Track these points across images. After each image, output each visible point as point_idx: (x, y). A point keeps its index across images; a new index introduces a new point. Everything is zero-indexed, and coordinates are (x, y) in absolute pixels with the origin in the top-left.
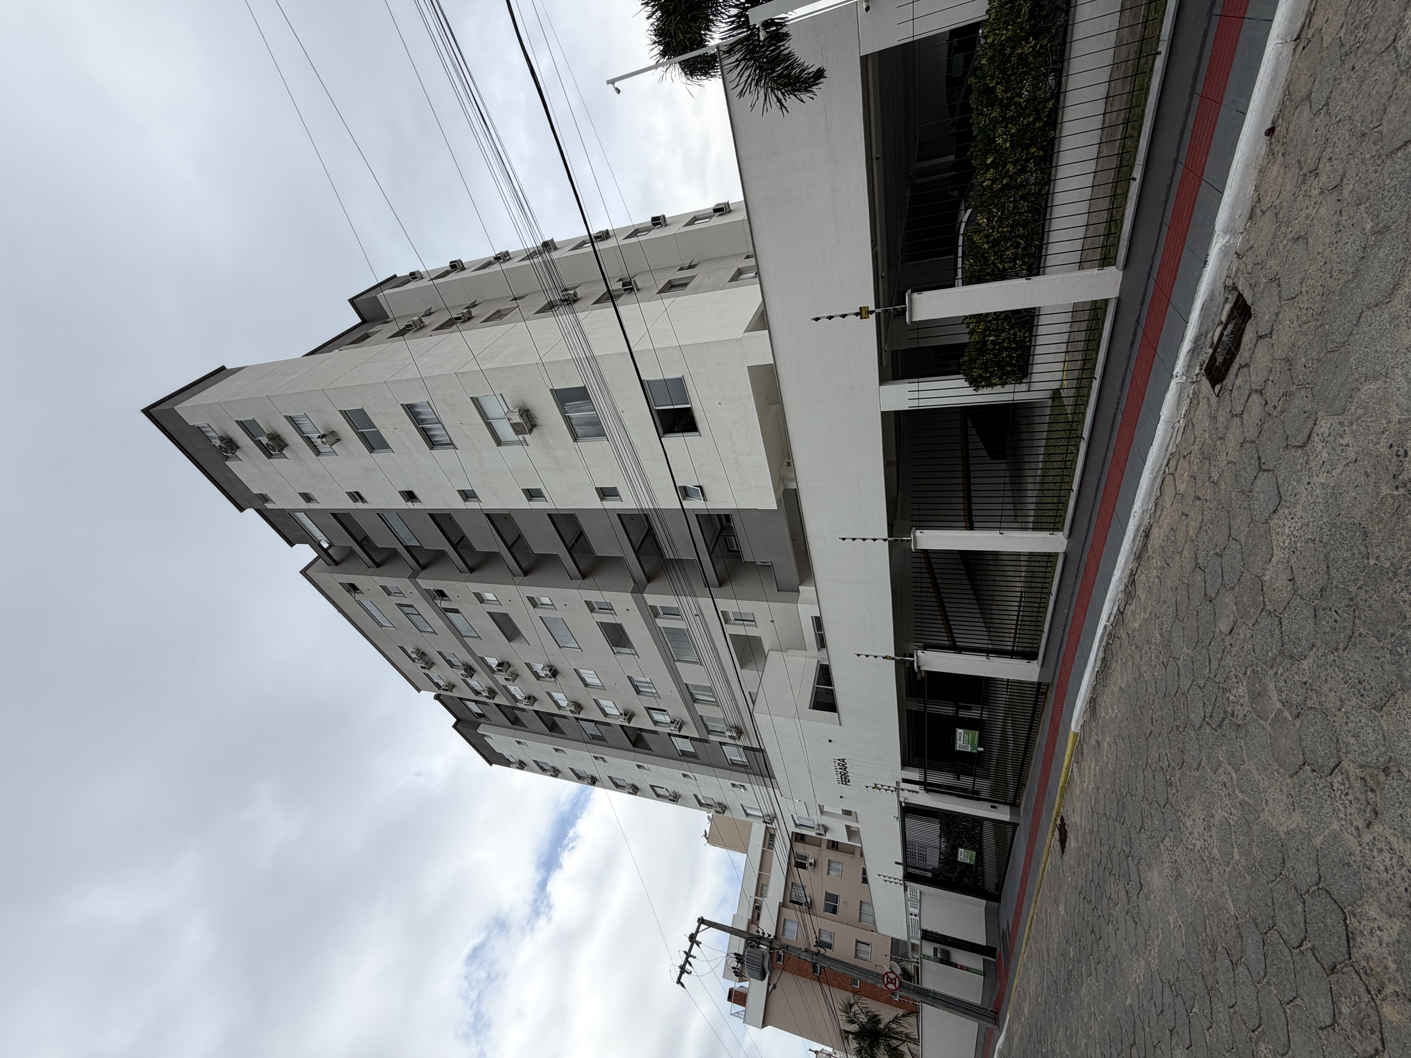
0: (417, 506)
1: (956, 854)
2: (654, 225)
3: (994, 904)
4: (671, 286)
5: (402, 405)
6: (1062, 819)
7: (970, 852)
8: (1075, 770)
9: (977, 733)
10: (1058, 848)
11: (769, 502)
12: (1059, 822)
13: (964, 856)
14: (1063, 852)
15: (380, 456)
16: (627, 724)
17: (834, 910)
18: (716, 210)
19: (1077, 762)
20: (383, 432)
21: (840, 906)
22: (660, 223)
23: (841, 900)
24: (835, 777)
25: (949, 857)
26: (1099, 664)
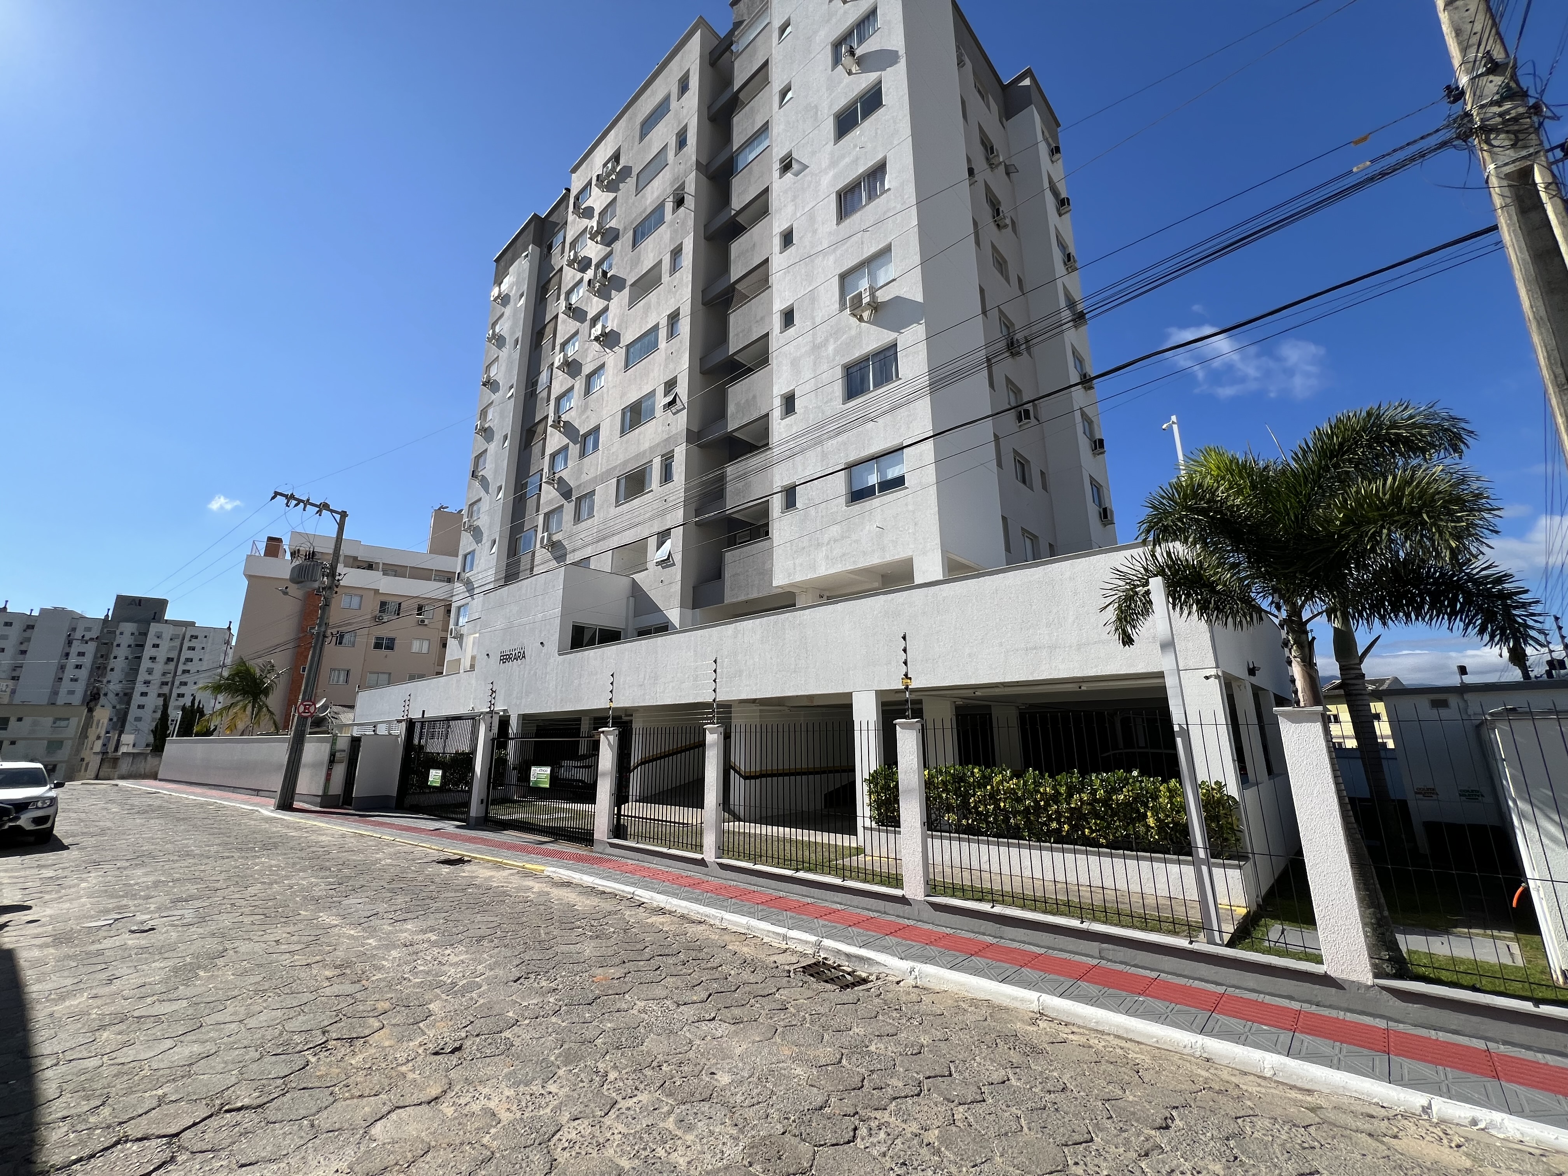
0: (776, 174)
1: (438, 768)
2: (1095, 441)
3: (393, 803)
4: (1022, 465)
5: (885, 158)
6: (469, 861)
7: (439, 781)
8: (511, 871)
9: (548, 786)
10: (442, 858)
11: (780, 579)
12: (466, 859)
13: (435, 776)
14: (438, 862)
15: (829, 126)
16: (550, 422)
17: (378, 646)
18: (1105, 510)
19: (518, 873)
20: (857, 132)
21: (384, 652)
22: (1096, 448)
23: (388, 652)
24: (507, 648)
25: (434, 762)
26: (601, 888)
